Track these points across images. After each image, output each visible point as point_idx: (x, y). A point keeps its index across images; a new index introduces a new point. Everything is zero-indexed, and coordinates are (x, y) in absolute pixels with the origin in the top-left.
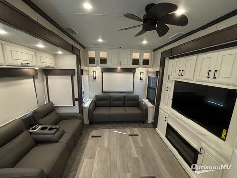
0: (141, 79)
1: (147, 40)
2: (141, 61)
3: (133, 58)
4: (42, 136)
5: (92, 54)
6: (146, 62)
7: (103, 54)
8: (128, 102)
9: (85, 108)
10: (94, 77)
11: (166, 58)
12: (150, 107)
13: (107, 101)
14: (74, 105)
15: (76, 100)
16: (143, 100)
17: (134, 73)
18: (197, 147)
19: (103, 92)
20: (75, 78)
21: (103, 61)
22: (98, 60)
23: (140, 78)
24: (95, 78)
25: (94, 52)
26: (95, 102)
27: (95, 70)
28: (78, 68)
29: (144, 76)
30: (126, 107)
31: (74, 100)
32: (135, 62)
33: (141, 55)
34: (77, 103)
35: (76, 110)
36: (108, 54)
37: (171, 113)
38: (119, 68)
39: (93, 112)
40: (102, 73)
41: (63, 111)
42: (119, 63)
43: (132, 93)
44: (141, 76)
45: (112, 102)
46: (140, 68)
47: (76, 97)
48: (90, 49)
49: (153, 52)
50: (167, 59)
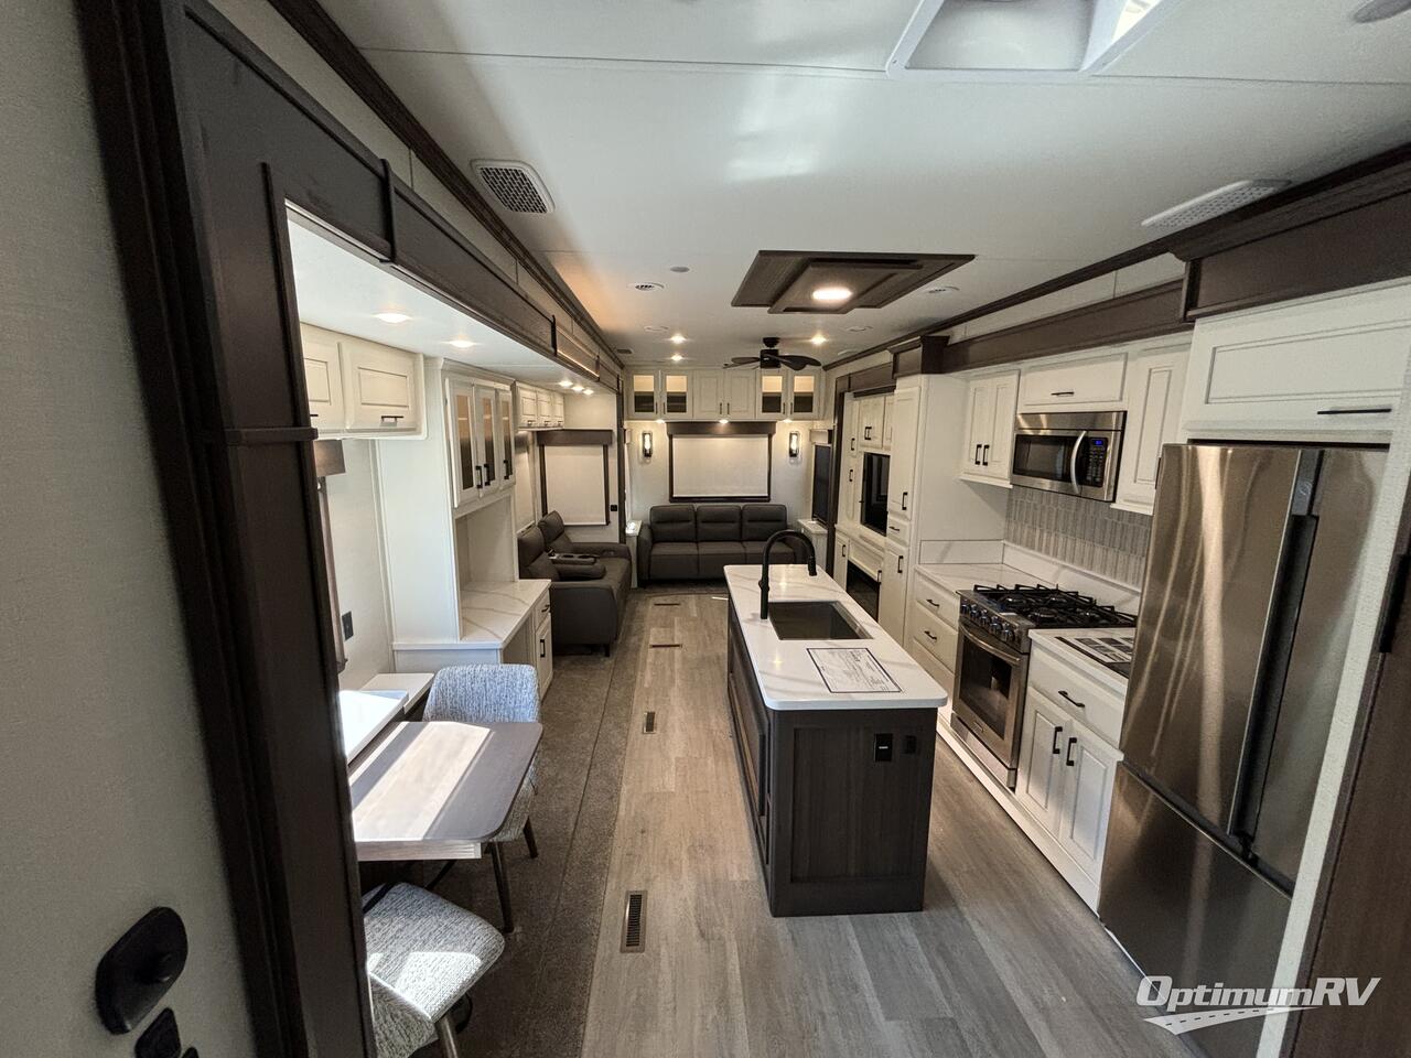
0: (792, 454)
1: (824, 335)
2: (788, 401)
3: (764, 391)
4: (571, 566)
5: (644, 383)
6: (803, 404)
7: (676, 384)
8: (754, 525)
9: (630, 536)
10: (645, 450)
11: (847, 395)
12: (817, 535)
13: (684, 525)
14: (608, 522)
15: (614, 508)
16: (801, 521)
17: (770, 437)
18: (873, 574)
19: (673, 499)
20: (613, 451)
21: (677, 402)
22: (660, 401)
23: (791, 451)
24: (647, 454)
25: (651, 379)
26: (650, 527)
27: (647, 429)
28: (620, 425)
29: (801, 444)
30: (745, 543)
31: (609, 508)
32: (771, 403)
33: (788, 383)
34: (614, 516)
35: (612, 536)
36: (690, 382)
37: (861, 537)
38: (724, 422)
39: (651, 551)
40: (671, 437)
41: (578, 538)
42: (724, 409)
43: (767, 499)
44: (794, 447)
45: (700, 525)
46: (788, 421)
47: (614, 501)
48: (641, 370)
49: (824, 373)
50: (848, 397)
